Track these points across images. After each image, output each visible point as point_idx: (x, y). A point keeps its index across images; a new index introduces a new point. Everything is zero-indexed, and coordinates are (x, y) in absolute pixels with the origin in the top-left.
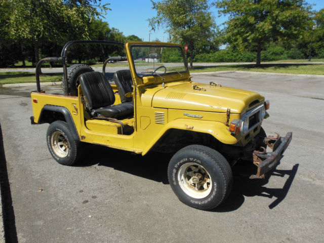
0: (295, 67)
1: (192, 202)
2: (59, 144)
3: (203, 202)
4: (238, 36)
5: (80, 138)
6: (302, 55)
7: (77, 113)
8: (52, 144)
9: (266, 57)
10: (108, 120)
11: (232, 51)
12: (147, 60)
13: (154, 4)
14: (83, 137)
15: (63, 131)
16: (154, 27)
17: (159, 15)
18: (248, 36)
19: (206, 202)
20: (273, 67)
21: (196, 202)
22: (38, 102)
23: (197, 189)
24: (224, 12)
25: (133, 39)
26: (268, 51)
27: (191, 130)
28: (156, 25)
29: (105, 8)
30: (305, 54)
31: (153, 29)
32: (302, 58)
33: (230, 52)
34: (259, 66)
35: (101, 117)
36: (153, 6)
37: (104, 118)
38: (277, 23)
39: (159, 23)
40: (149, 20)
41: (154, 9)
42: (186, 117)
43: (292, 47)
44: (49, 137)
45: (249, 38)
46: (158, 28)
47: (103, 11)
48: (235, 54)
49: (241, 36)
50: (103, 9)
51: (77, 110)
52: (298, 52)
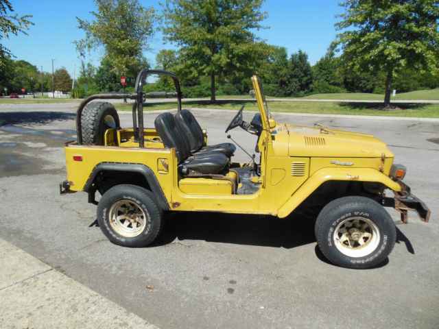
0: (252, 104)
1: (353, 262)
2: (119, 218)
3: (367, 260)
4: (192, 69)
5: (171, 205)
6: (237, 90)
7: (168, 171)
8: (110, 221)
9: (200, 92)
10: (210, 178)
11: (163, 85)
12: (50, 94)
13: (81, 22)
14: (177, 204)
15: (138, 199)
16: (83, 52)
17: (89, 37)
18: (203, 69)
19: (371, 258)
20: (229, 104)
21: (358, 262)
22: (84, 159)
23: (351, 247)
24: (171, 39)
25: (24, 65)
26: (202, 85)
27: (356, 180)
28: (86, 50)
29: (24, 21)
30: (240, 90)
31: (82, 54)
32: (237, 94)
33: (161, 86)
34: (214, 102)
35: (196, 174)
36: (80, 25)
37: (201, 175)
38: (234, 56)
39: (89, 47)
40: (75, 42)
41: (81, 29)
42: (334, 165)
43: (226, 82)
44: (105, 210)
45: (205, 71)
46: (90, 55)
47: (23, 25)
48: (166, 89)
49: (196, 68)
50: (22, 23)
51: (167, 167)
52: (233, 87)
